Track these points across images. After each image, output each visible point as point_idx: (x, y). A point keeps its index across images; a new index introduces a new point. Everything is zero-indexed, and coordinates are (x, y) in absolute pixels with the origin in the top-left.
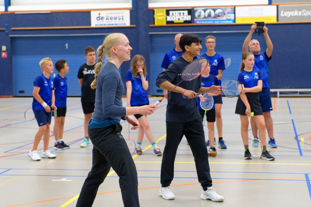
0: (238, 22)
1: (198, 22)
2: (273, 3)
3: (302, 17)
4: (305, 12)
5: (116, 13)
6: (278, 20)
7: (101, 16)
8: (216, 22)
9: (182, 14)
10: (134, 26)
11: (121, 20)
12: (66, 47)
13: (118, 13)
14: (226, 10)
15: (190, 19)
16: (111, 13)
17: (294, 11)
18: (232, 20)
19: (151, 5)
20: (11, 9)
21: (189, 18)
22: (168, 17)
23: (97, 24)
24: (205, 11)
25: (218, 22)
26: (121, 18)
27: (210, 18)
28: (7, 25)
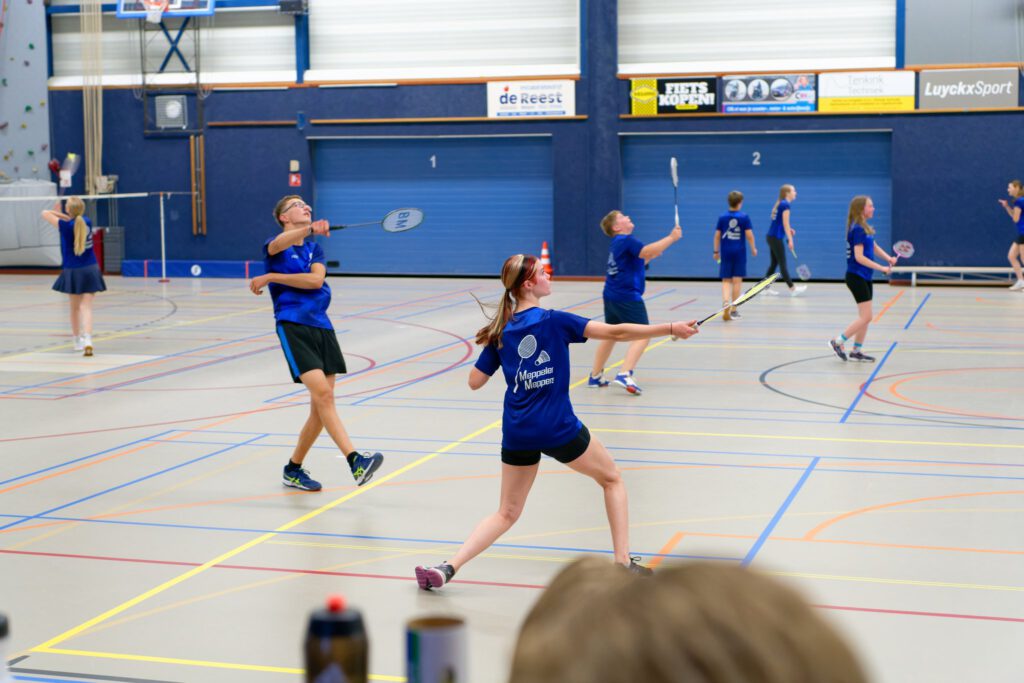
0: (824, 109)
1: (731, 109)
2: (906, 66)
3: (975, 97)
4: (983, 87)
5: (543, 87)
6: (917, 106)
7: (510, 94)
8: (772, 109)
9: (694, 90)
10: (585, 117)
11: (556, 102)
12: (431, 163)
13: (549, 87)
14: (795, 81)
15: (712, 103)
16: (533, 88)
17: (957, 85)
18: (810, 105)
19: (623, 69)
20: (310, 76)
21: (709, 99)
22: (661, 96)
23: (501, 111)
24: (747, 82)
25: (778, 109)
26: (555, 98)
27: (758, 99)
28: (301, 112)
